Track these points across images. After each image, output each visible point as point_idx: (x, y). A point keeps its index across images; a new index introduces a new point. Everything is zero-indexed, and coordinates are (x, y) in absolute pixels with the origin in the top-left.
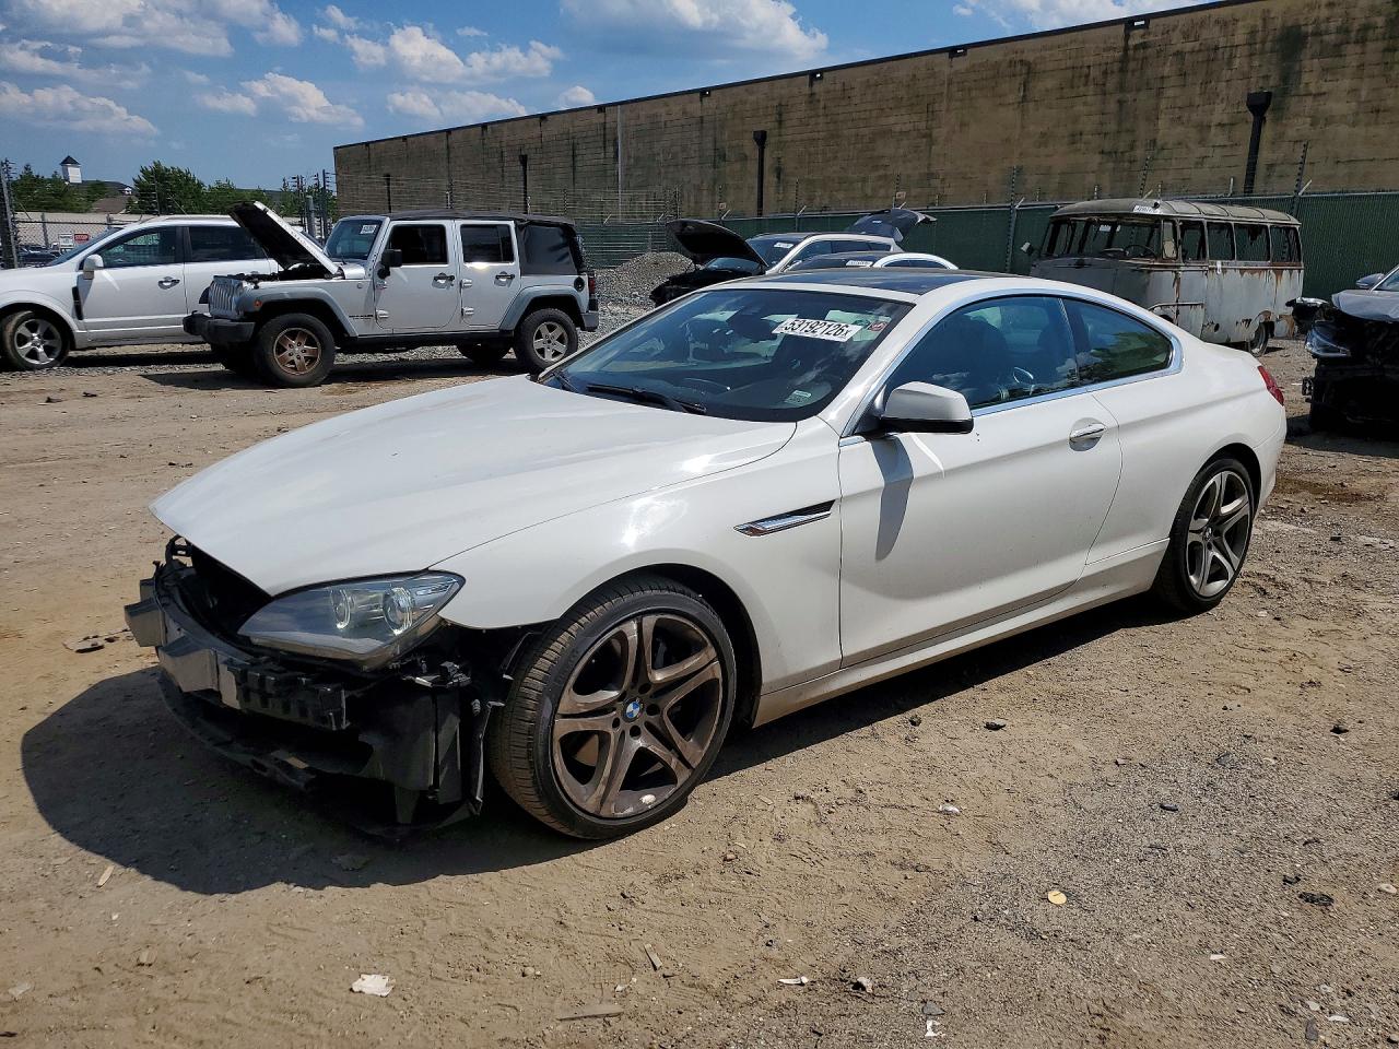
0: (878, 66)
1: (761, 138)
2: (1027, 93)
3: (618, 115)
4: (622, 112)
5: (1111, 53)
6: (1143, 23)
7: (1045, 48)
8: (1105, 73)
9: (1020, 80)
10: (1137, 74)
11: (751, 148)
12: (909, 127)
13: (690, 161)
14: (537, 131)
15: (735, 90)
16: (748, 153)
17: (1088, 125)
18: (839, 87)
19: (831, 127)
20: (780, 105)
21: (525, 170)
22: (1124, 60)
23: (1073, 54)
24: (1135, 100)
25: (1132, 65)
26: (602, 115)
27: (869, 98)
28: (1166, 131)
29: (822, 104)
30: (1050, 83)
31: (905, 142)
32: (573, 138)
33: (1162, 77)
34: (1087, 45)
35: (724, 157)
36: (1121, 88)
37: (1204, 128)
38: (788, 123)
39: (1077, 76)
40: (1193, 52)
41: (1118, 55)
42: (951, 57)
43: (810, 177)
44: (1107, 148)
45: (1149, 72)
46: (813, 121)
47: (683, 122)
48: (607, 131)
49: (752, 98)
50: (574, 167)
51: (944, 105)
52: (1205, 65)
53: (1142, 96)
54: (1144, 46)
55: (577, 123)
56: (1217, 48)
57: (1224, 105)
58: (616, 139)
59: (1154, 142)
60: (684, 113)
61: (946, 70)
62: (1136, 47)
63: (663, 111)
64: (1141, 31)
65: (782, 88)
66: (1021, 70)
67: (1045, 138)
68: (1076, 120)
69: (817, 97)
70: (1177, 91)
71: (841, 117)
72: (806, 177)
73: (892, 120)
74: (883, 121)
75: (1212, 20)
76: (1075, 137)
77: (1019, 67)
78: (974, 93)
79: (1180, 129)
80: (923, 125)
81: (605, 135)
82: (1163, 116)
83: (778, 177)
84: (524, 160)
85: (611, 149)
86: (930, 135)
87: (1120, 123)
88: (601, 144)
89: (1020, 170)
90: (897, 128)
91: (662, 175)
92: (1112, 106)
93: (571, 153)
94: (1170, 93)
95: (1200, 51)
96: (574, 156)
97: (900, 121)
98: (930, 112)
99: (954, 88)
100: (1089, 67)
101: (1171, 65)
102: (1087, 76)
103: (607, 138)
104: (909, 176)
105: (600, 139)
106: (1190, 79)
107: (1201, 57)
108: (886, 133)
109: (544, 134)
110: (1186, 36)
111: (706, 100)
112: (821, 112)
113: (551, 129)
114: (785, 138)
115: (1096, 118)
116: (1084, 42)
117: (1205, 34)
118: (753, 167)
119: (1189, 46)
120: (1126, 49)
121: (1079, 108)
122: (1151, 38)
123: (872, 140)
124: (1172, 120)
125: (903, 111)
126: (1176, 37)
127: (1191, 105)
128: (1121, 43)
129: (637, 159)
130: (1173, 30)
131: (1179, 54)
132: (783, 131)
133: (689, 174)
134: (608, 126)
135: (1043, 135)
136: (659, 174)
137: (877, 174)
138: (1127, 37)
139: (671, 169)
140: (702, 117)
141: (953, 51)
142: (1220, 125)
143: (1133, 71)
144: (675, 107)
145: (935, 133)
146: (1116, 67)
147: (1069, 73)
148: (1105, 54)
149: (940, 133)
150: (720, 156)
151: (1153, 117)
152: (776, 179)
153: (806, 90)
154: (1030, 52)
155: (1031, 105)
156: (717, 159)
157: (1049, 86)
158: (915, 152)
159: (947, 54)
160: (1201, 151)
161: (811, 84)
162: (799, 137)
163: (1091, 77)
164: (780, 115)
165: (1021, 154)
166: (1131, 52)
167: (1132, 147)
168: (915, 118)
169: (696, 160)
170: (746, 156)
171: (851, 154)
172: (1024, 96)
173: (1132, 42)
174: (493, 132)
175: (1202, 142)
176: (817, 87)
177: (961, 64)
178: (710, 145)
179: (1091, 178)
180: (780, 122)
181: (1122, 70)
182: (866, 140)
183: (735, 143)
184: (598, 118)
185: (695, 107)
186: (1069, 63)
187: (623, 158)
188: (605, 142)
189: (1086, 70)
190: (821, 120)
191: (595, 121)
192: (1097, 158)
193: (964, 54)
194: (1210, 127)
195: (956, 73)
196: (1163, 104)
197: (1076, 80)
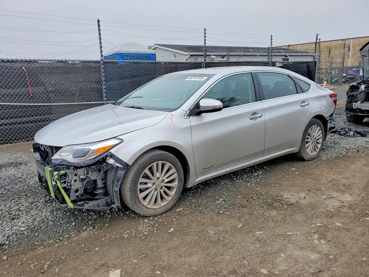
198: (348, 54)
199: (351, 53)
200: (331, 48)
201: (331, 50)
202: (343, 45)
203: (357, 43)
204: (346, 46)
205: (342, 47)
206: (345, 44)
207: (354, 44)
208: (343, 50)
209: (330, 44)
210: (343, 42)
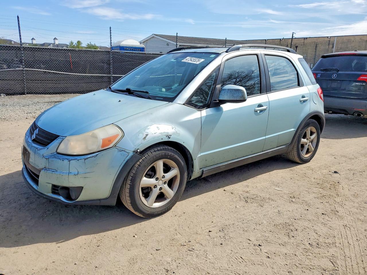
3: (335, 39)
4: (337, 38)
13: (361, 49)
14: (303, 41)
32: (317, 43)
48: (330, 42)
50: (316, 49)
55: (319, 40)
58: (333, 44)
60: (361, 39)
81: (329, 43)
84: (297, 47)
85: (331, 46)
88: (328, 45)
93: (315, 46)
96: (316, 47)
109: (305, 42)
113: (308, 41)
134: (331, 41)
144: (357, 38)
174: (284, 41)
187: (336, 47)
188: (329, 44)
191: (326, 40)
198: (332, 51)
199: (334, 50)
200: (317, 44)
201: (318, 46)
202: (328, 42)
203: (340, 40)
204: (330, 43)
205: (327, 43)
206: (329, 41)
207: (338, 41)
208: (328, 47)
209: (317, 40)
210: (329, 39)
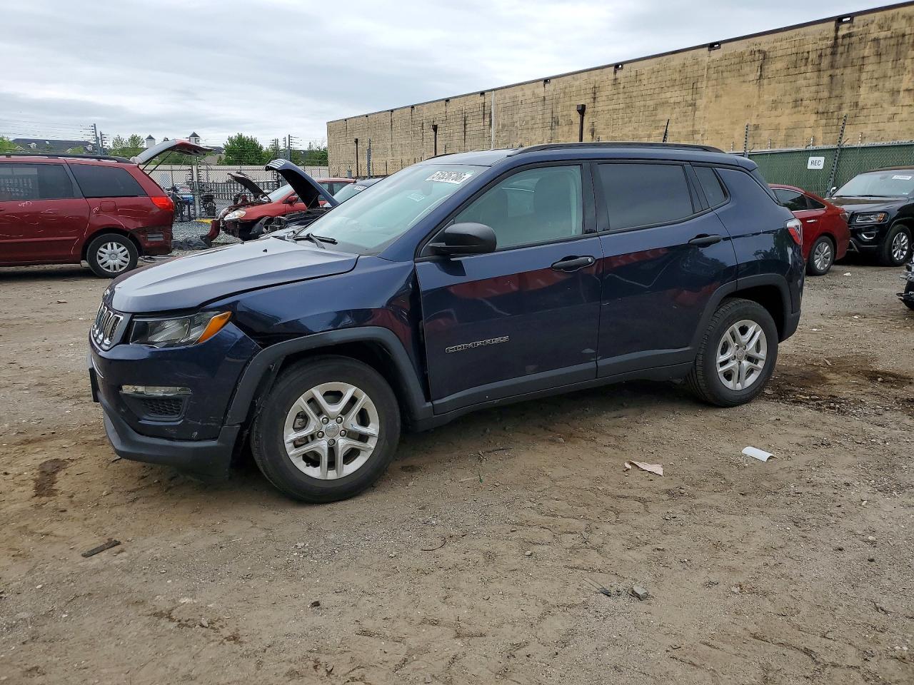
0: (660, 58)
1: (582, 110)
2: (763, 73)
3: (491, 98)
4: (495, 95)
5: (825, 42)
6: (849, 19)
7: (776, 41)
8: (820, 56)
9: (757, 64)
10: (844, 56)
11: (576, 117)
12: (679, 99)
13: (536, 126)
14: (444, 109)
15: (566, 78)
16: (572, 120)
17: (806, 94)
18: (633, 73)
19: (628, 101)
20: (595, 87)
21: (436, 135)
22: (835, 46)
23: (797, 43)
24: (842, 74)
25: (840, 49)
26: (482, 98)
27: (654, 80)
28: (865, 96)
29: (622, 86)
30: (779, 65)
31: (677, 110)
33: (863, 58)
34: (807, 37)
35: (557, 123)
36: (832, 66)
37: (895, 93)
38: (598, 99)
39: (799, 59)
40: (886, 38)
41: (830, 43)
42: (710, 50)
43: (613, 135)
44: (820, 110)
45: (853, 54)
46: (615, 97)
47: (533, 100)
48: (486, 108)
49: (577, 83)
50: (465, 132)
51: (705, 83)
52: (895, 46)
53: (848, 71)
54: (850, 35)
55: (467, 103)
56: (904, 35)
57: (910, 76)
58: (491, 113)
59: (856, 104)
60: (534, 94)
61: (707, 59)
62: (844, 37)
63: (519, 93)
64: (848, 25)
65: (597, 76)
66: (759, 56)
67: (775, 104)
68: (798, 90)
69: (619, 81)
70: (875, 67)
71: (635, 94)
72: (611, 134)
73: (668, 95)
74: (663, 96)
75: (900, 16)
76: (797, 103)
77: (757, 55)
78: (725, 74)
79: (877, 94)
80: (689, 98)
81: (484, 110)
82: (864, 85)
83: (593, 135)
84: (435, 128)
85: (487, 120)
86: (695, 105)
87: (831, 93)
88: (482, 117)
89: (757, 127)
90: (672, 101)
91: (519, 136)
92: (825, 79)
93: (463, 123)
94: (869, 68)
95: (892, 37)
96: (465, 125)
97: (674, 95)
98: (695, 89)
99: (712, 71)
100: (808, 52)
101: (870, 48)
102: (807, 59)
103: (486, 113)
104: (679, 133)
105: (481, 113)
106: (884, 58)
107: (893, 42)
108: (664, 103)
109: (448, 111)
110: (881, 27)
111: (547, 85)
112: (621, 90)
113: (452, 107)
114: (596, 109)
115: (813, 88)
116: (805, 35)
117: (895, 26)
118: (577, 130)
119: (883, 34)
120: (836, 38)
121: (801, 82)
122: (855, 30)
123: (655, 109)
124: (871, 87)
125: (676, 88)
126: (873, 28)
127: (885, 76)
128: (832, 34)
129: (504, 126)
130: (872, 24)
131: (876, 40)
132: (596, 104)
133: (535, 135)
134: (486, 105)
135: (774, 102)
136: (517, 134)
137: (658, 132)
138: (837, 30)
139: (525, 132)
140: (544, 97)
141: (711, 46)
142: (908, 90)
143: (842, 54)
144: (529, 91)
145: (698, 102)
146: (829, 51)
147: (794, 57)
148: (820, 43)
149: (701, 103)
150: (556, 122)
151: (856, 86)
152: (591, 137)
153: (612, 76)
154: (765, 44)
155: (766, 81)
156: (554, 123)
157: (778, 68)
158: (684, 116)
159: (707, 48)
160: (893, 109)
161: (615, 72)
162: (606, 108)
163: (810, 59)
164: (595, 93)
165: (758, 116)
166: (840, 41)
167: (840, 108)
168: (684, 93)
169: (540, 125)
170: (572, 122)
171: (641, 118)
172: (761, 75)
173: (841, 33)
174: (418, 111)
175: (893, 103)
176: (620, 74)
177: (716, 54)
178: (549, 115)
179: (808, 132)
180: (594, 98)
181: (833, 54)
182: (651, 108)
183: (565, 113)
184: (480, 100)
185: (540, 91)
186: (794, 50)
187: (495, 122)
188: (484, 115)
189: (806, 55)
190: (621, 96)
191: (478, 102)
192: (814, 117)
193: (719, 47)
194: (899, 92)
195: (713, 61)
196: (864, 76)
197: (799, 62)
199: (493, 130)
200: (466, 115)
201: (467, 122)
203: (501, 102)
204: (486, 112)
207: (497, 105)
208: (482, 124)
209: (465, 105)
210: (483, 100)
